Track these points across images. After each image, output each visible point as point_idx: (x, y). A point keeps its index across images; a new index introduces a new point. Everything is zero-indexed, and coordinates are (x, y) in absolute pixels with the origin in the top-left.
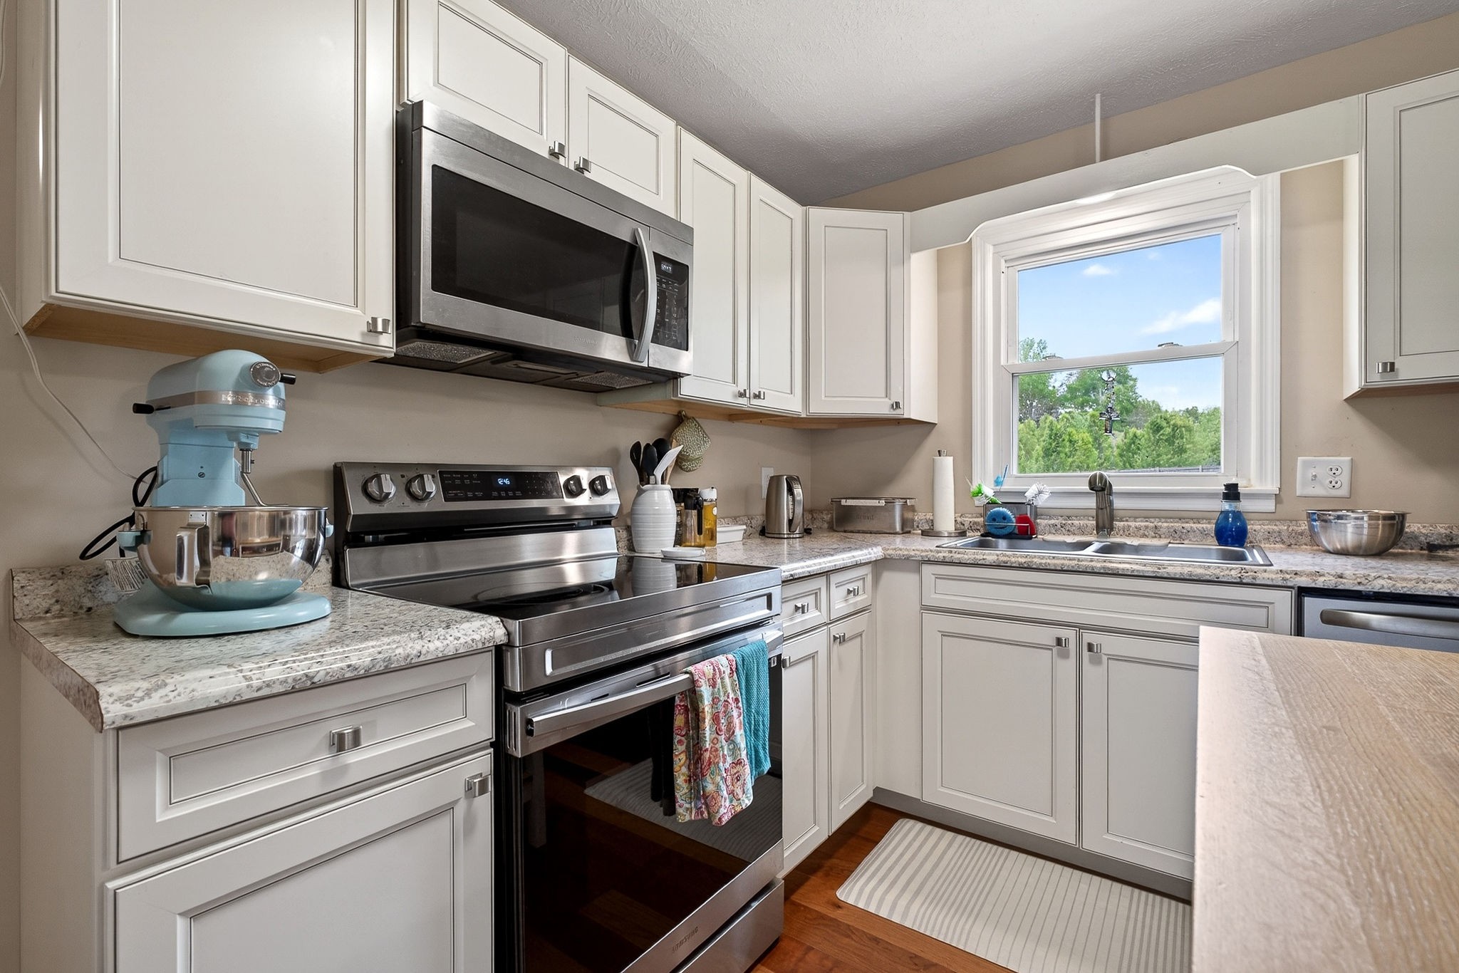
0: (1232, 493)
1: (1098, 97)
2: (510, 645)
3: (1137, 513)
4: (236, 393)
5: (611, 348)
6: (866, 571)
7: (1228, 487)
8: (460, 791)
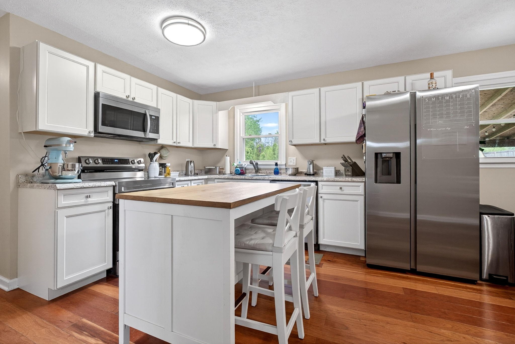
0: (276, 164)
1: (254, 82)
2: (116, 186)
3: (264, 169)
4: (66, 144)
5: (140, 134)
6: (203, 181)
7: (276, 163)
8: (107, 208)
